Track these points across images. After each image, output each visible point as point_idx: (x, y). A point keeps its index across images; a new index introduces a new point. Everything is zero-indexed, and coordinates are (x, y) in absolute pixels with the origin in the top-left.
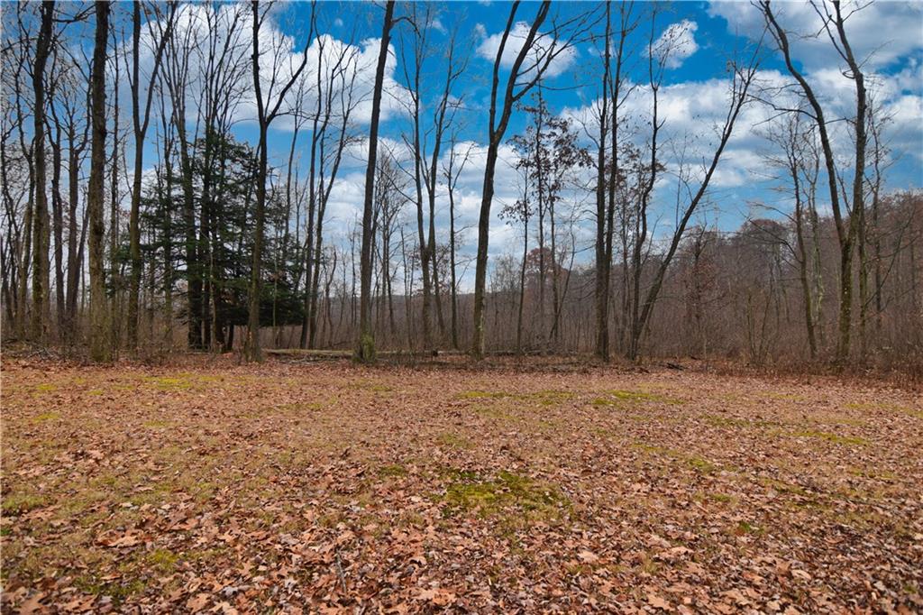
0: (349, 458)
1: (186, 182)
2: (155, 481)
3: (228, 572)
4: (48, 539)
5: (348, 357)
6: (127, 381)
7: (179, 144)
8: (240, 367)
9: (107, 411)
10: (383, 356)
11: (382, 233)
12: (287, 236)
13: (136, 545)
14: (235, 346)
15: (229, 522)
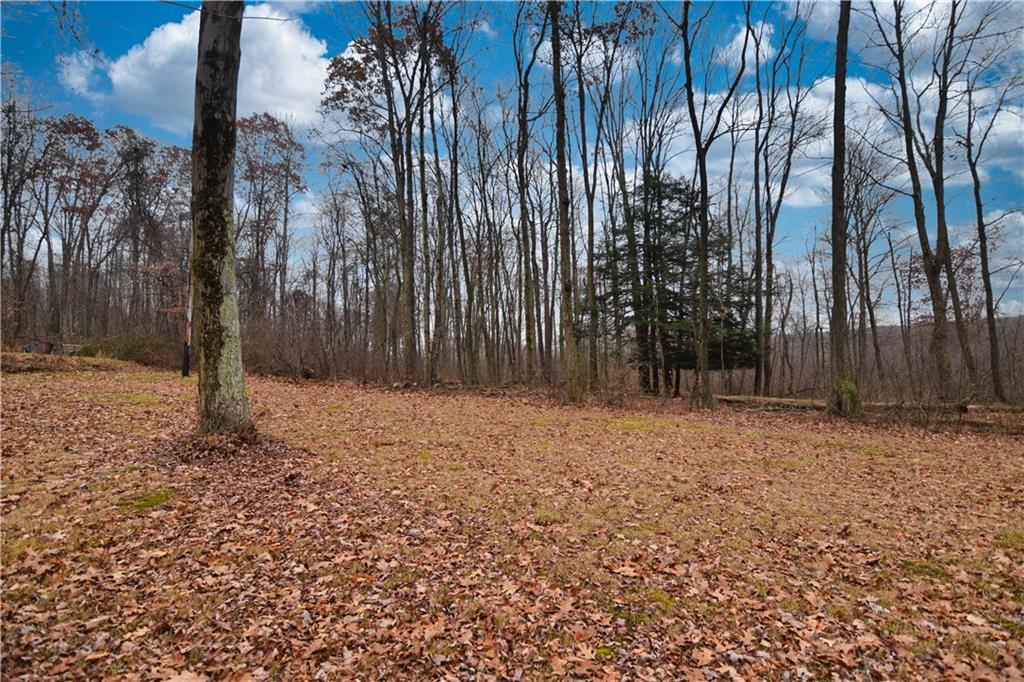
0: (852, 539)
1: (629, 231)
2: (639, 519)
3: (727, 634)
4: (569, 552)
5: (819, 409)
6: (597, 420)
7: (621, 197)
8: (692, 414)
9: (587, 446)
10: (872, 409)
11: (854, 245)
12: (731, 268)
13: (635, 577)
14: (682, 391)
15: (717, 579)
